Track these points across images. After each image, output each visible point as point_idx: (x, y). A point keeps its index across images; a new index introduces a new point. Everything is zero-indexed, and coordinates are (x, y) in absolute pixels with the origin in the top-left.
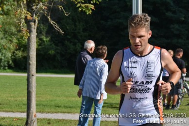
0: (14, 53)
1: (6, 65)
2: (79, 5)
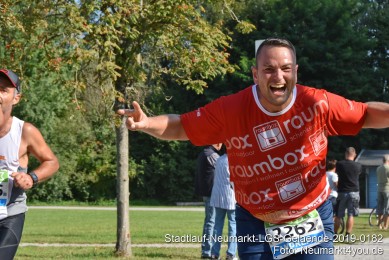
0: (72, 175)
1: (61, 195)
2: (186, 82)
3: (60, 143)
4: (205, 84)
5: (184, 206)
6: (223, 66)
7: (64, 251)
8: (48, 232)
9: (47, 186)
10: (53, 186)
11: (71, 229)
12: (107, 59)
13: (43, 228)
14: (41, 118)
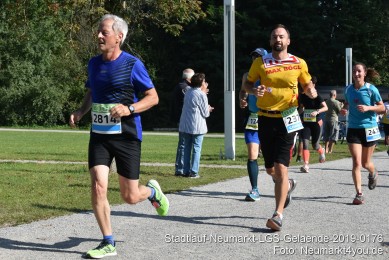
0: (65, 104)
1: (56, 120)
2: (165, 26)
3: (56, 77)
4: (181, 28)
5: (160, 131)
6: (196, 12)
7: (59, 167)
8: (45, 151)
9: (44, 113)
10: (50, 113)
11: (64, 149)
12: (98, 5)
13: (41, 148)
14: (40, 55)
